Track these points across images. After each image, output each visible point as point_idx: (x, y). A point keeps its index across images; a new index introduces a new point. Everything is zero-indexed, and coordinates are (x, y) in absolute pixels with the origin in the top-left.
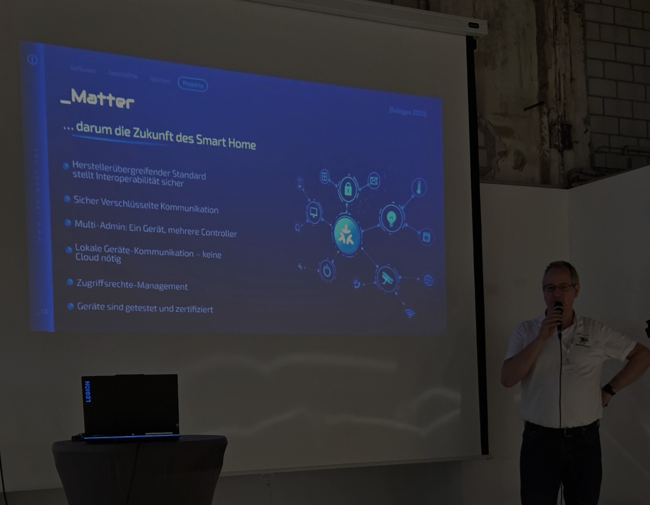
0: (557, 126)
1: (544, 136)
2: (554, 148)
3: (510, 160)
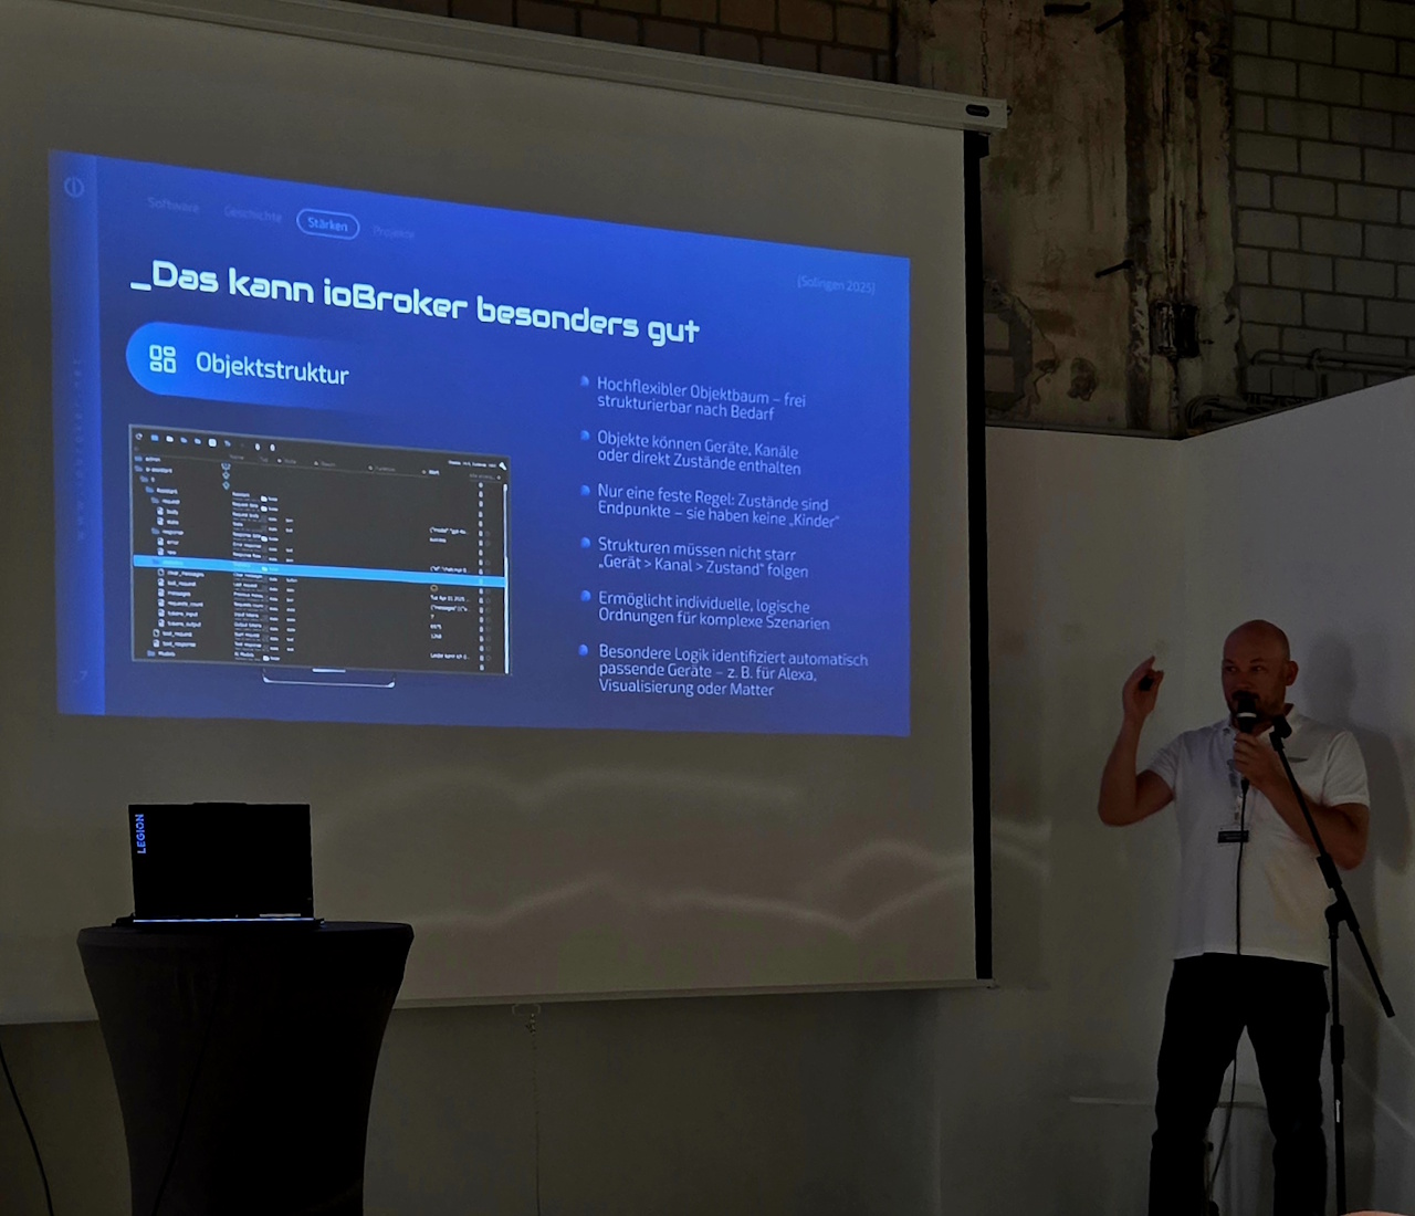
0: (1165, 309)
1: (1139, 328)
2: (1159, 353)
3: (1064, 378)
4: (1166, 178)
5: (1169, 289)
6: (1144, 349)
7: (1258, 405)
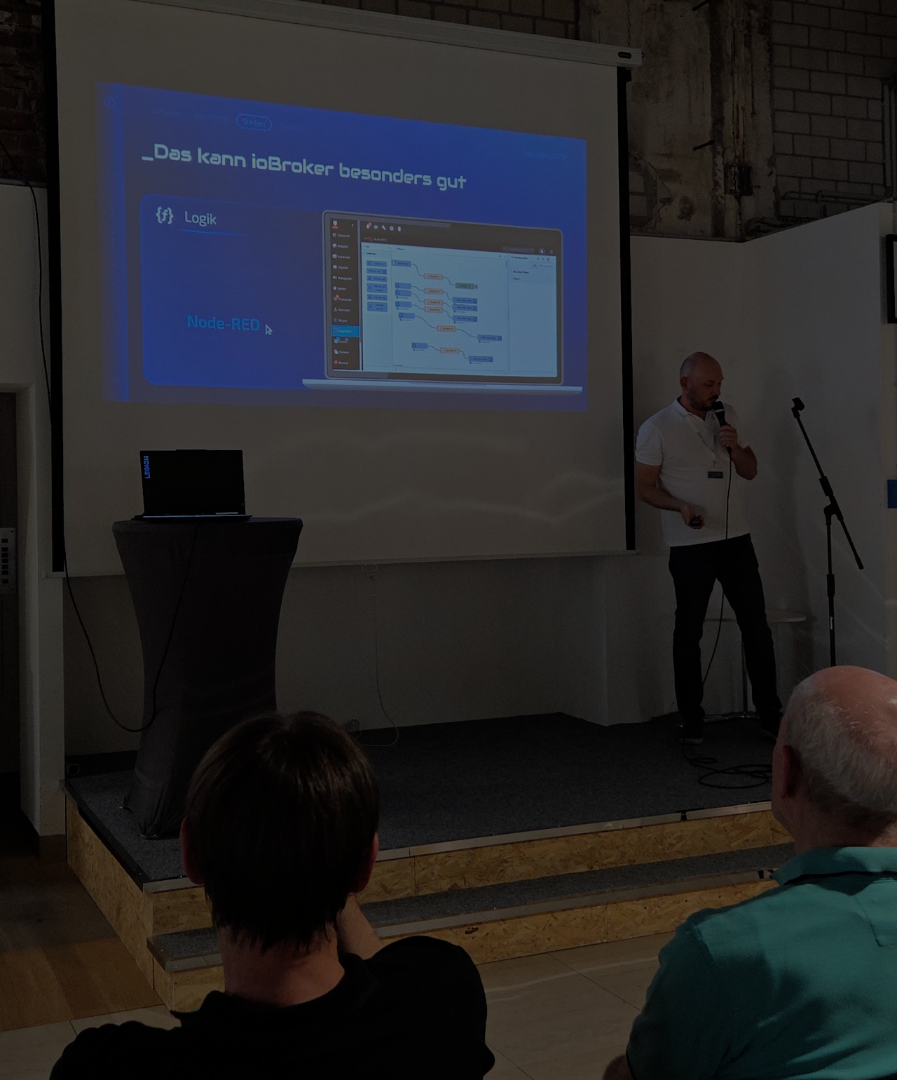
0: (733, 168)
1: (718, 179)
2: (730, 193)
3: (675, 208)
4: (734, 93)
5: (736, 157)
6: (721, 191)
7: (786, 222)
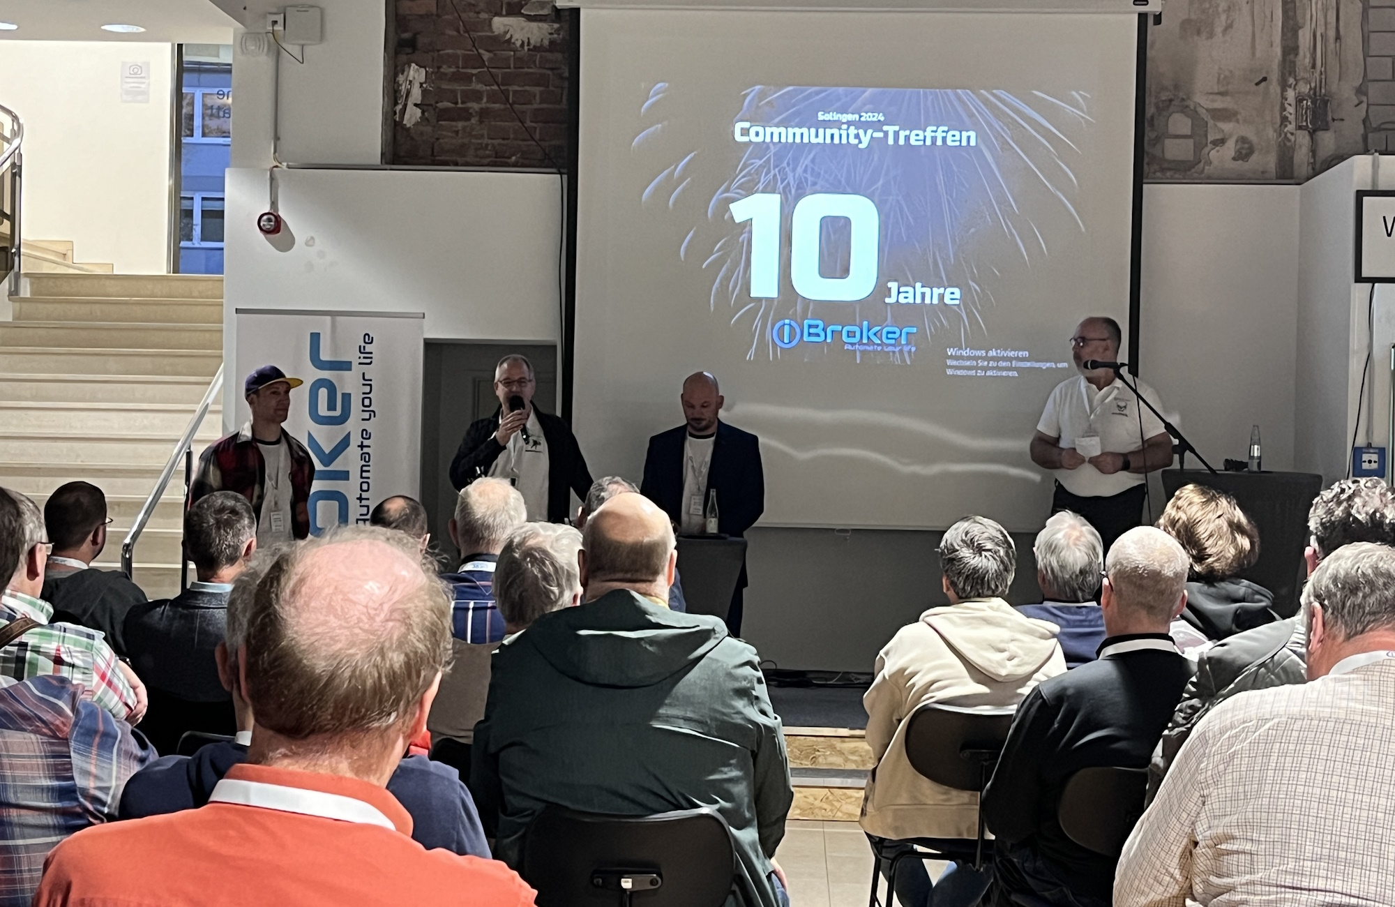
1: (1288, 115)
2: (1301, 129)
3: (1230, 149)
5: (1311, 89)
6: (1291, 127)
